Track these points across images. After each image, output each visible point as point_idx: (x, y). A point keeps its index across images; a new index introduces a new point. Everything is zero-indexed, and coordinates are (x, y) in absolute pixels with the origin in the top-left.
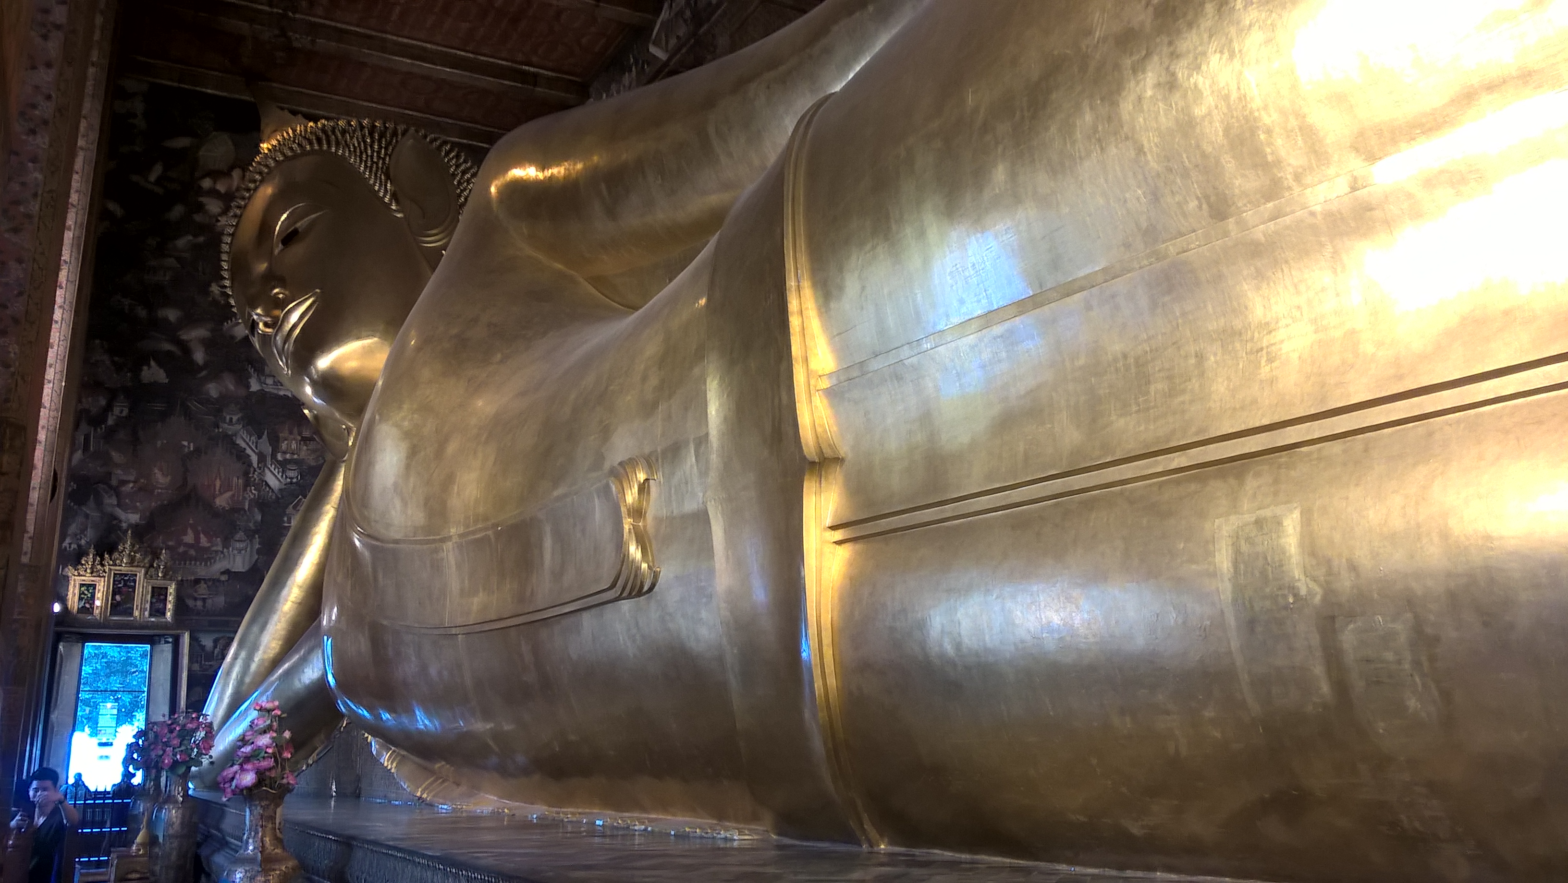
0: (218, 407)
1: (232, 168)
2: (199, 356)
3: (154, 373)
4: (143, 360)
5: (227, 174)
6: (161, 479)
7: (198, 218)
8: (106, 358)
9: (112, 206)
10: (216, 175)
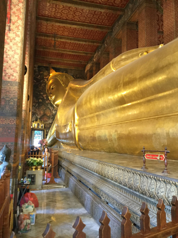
0: (47, 104)
1: (48, 75)
2: (45, 98)
3: (40, 100)
4: (39, 99)
5: (47, 76)
6: (42, 112)
7: (44, 82)
8: (35, 99)
9: (35, 81)
10: (46, 76)
